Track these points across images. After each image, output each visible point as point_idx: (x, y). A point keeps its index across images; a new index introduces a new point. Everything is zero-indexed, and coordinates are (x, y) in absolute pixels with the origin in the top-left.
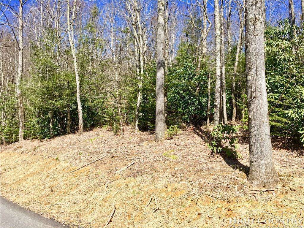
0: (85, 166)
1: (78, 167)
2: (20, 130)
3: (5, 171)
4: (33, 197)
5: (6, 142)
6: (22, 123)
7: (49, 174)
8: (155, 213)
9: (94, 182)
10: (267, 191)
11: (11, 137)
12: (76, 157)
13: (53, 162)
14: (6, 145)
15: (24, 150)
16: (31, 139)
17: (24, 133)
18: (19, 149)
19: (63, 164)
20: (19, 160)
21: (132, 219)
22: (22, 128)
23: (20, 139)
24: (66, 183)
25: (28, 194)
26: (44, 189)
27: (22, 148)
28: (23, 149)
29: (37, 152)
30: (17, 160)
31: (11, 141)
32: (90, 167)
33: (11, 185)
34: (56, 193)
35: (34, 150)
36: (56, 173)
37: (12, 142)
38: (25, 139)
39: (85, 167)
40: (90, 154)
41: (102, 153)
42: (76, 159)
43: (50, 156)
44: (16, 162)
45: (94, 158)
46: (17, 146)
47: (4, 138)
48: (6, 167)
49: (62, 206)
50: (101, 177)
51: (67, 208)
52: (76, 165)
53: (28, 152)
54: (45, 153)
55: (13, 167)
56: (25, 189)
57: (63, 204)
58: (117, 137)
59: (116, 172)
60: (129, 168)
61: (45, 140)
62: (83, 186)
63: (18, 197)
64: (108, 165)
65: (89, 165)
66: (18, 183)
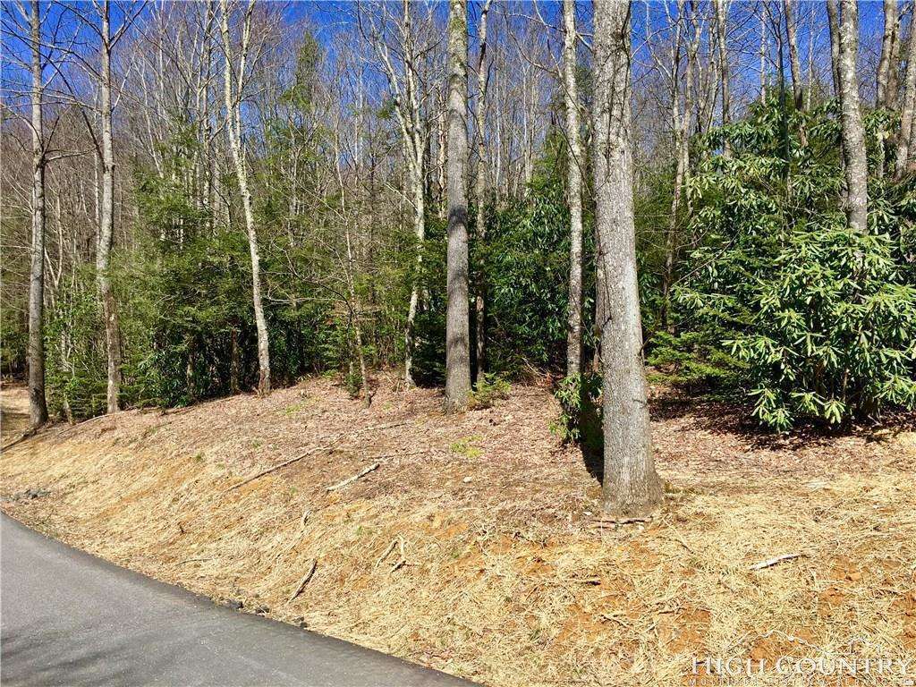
0: (263, 474)
1: (247, 478)
2: (111, 382)
3: (72, 489)
4: (137, 545)
5: (73, 416)
6: (115, 365)
7: (179, 494)
8: (397, 572)
9: (280, 511)
10: (629, 522)
11: (86, 402)
12: (244, 453)
13: (189, 465)
14: (74, 424)
15: (121, 436)
16: (139, 408)
17: (121, 391)
18: (107, 433)
19: (212, 472)
20: (108, 461)
21: (347, 586)
22: (115, 377)
23: (110, 408)
24: (215, 513)
25: (126, 540)
26: (164, 529)
27: (116, 432)
28: (117, 434)
29: (153, 441)
30: (102, 462)
31: (86, 414)
32: (276, 478)
33: (88, 521)
34: (191, 537)
35: (145, 436)
36: (194, 491)
37: (90, 417)
38: (122, 407)
39: (263, 478)
40: (277, 444)
41: (306, 444)
42: (244, 458)
43: (185, 450)
44: (99, 466)
45: (288, 455)
46: (103, 425)
47: (68, 406)
48: (74, 480)
49: (202, 564)
50: (298, 499)
51: (211, 568)
52: (244, 472)
53: (131, 442)
54: (171, 445)
55: (93, 479)
56: (120, 529)
57: (205, 561)
58: (355, 401)
59: (330, 488)
60: (363, 478)
61: (174, 409)
62: (255, 521)
63: (104, 547)
64: (316, 471)
65: (273, 473)
66: (105, 516)
